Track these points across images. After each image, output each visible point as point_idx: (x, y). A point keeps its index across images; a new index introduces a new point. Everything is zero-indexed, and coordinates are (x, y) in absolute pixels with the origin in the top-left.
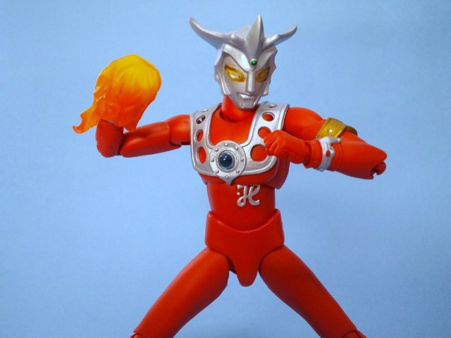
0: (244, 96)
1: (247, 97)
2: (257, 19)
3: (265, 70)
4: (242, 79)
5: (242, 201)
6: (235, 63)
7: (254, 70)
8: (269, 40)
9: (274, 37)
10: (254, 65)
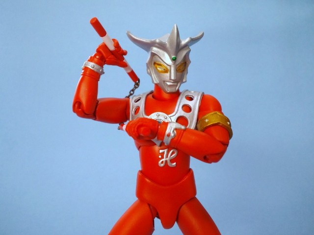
0: (169, 83)
1: (171, 84)
2: (174, 28)
3: (183, 63)
4: (166, 71)
5: (162, 162)
6: (161, 60)
7: (174, 64)
8: (183, 42)
9: (187, 40)
10: (174, 60)
